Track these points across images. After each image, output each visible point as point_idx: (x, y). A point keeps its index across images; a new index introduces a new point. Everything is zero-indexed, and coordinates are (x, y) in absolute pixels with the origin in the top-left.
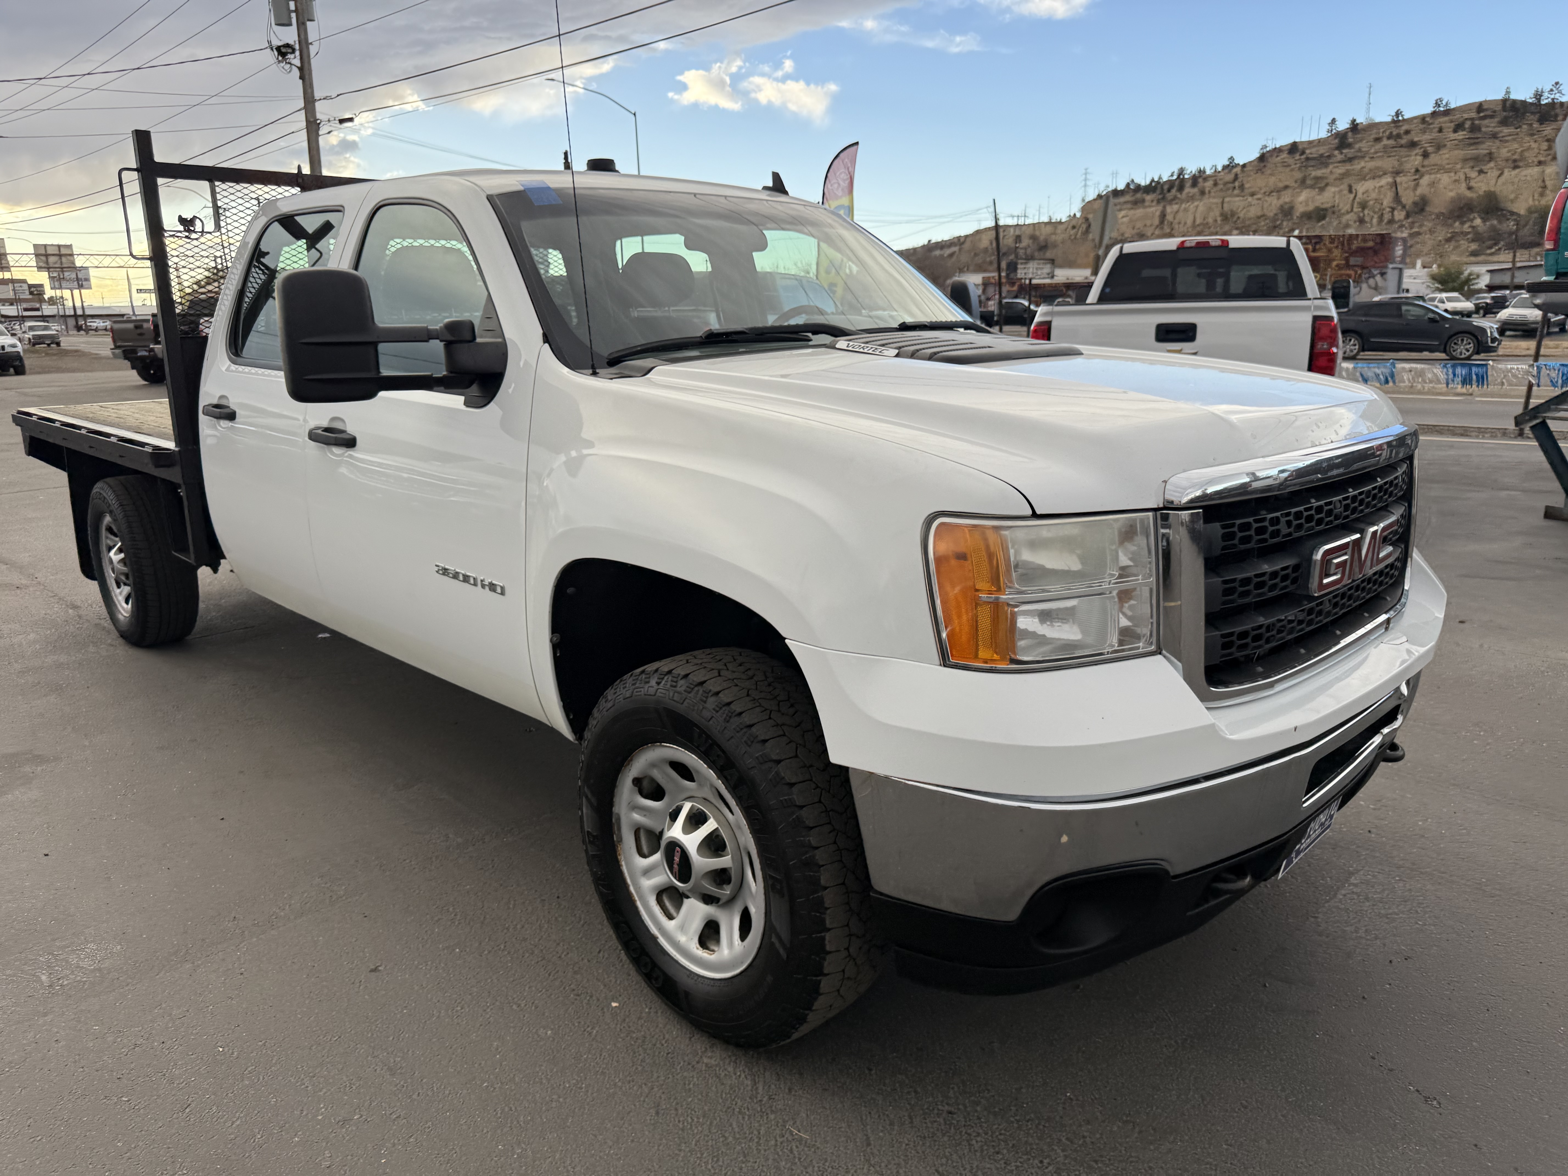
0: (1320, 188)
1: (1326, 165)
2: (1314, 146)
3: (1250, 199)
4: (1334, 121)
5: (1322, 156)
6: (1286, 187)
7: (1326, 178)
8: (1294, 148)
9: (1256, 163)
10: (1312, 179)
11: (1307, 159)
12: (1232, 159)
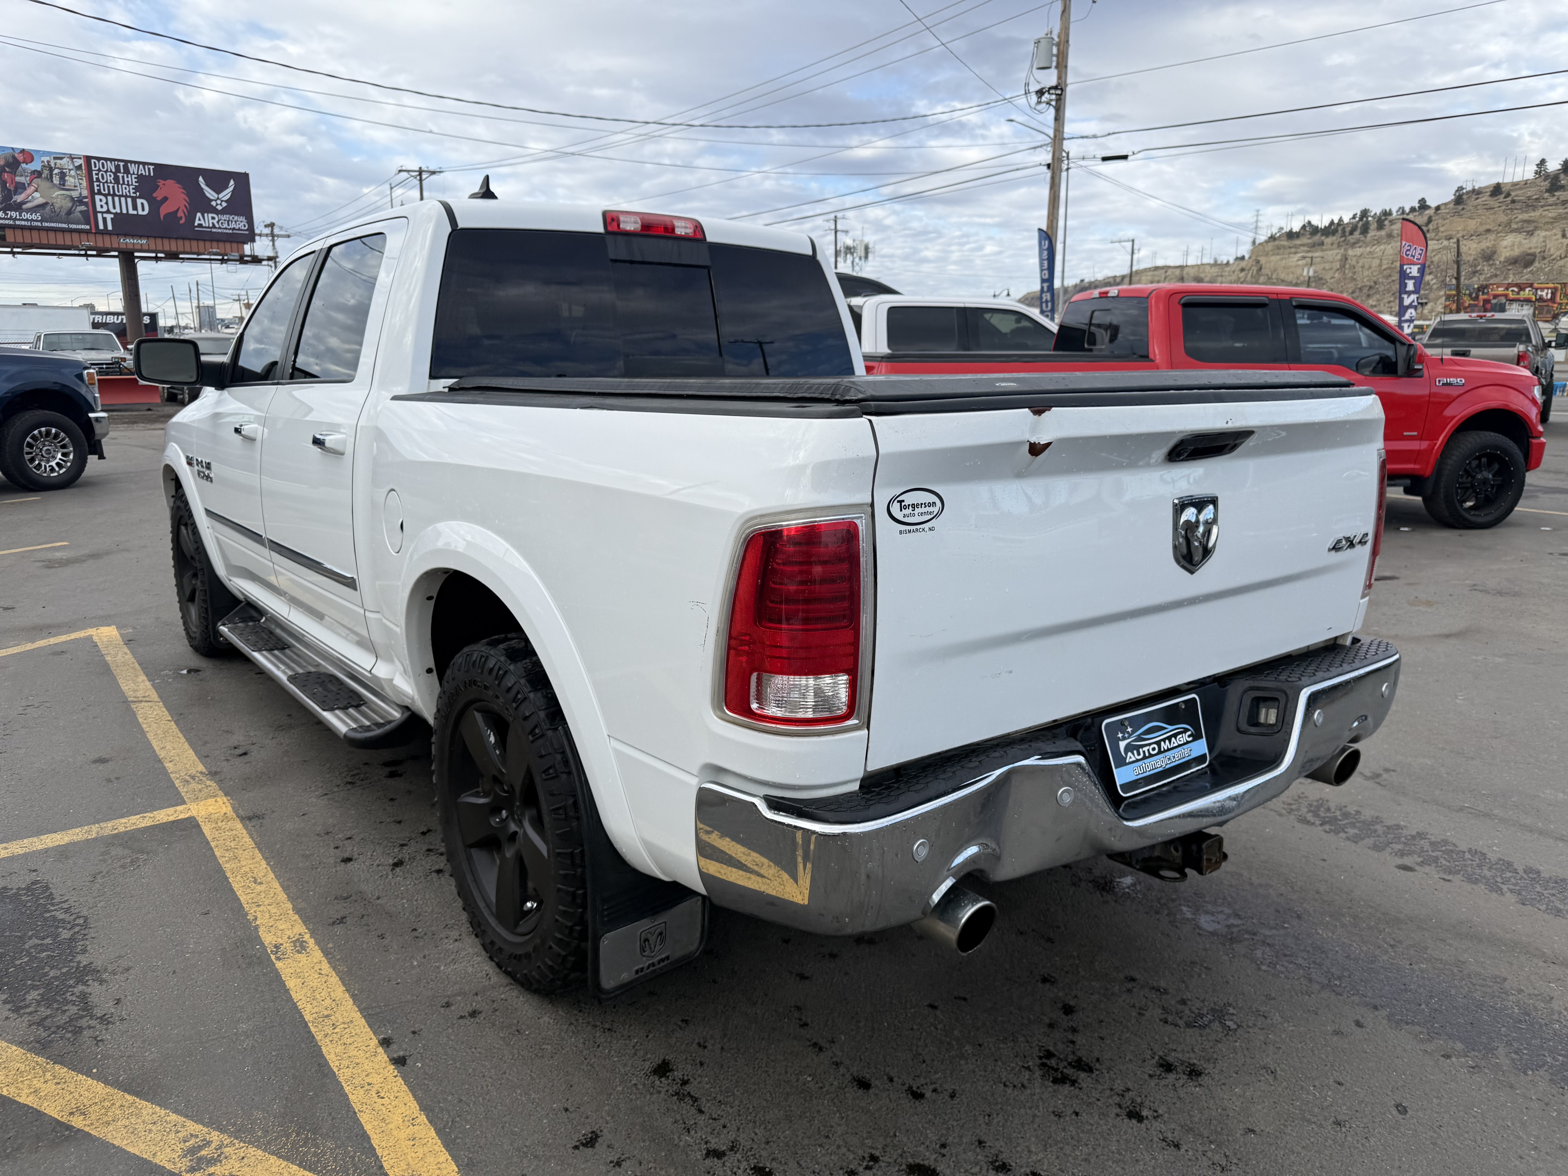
0: (1528, 232)
1: (1534, 208)
2: (1521, 189)
3: (1446, 243)
4: (1543, 162)
5: (1529, 198)
6: (1488, 231)
7: (1534, 222)
8: (1497, 189)
9: (1452, 205)
10: (1517, 223)
11: (1513, 202)
12: (1422, 202)
